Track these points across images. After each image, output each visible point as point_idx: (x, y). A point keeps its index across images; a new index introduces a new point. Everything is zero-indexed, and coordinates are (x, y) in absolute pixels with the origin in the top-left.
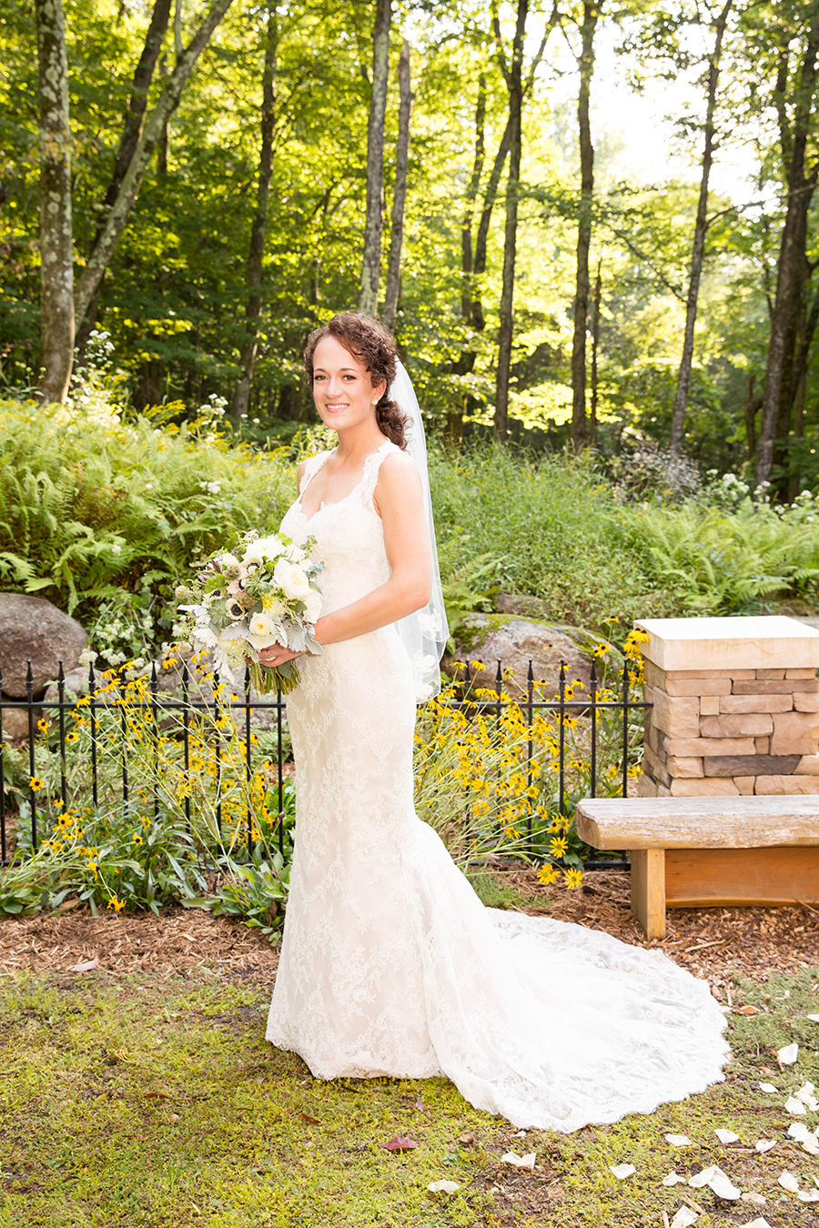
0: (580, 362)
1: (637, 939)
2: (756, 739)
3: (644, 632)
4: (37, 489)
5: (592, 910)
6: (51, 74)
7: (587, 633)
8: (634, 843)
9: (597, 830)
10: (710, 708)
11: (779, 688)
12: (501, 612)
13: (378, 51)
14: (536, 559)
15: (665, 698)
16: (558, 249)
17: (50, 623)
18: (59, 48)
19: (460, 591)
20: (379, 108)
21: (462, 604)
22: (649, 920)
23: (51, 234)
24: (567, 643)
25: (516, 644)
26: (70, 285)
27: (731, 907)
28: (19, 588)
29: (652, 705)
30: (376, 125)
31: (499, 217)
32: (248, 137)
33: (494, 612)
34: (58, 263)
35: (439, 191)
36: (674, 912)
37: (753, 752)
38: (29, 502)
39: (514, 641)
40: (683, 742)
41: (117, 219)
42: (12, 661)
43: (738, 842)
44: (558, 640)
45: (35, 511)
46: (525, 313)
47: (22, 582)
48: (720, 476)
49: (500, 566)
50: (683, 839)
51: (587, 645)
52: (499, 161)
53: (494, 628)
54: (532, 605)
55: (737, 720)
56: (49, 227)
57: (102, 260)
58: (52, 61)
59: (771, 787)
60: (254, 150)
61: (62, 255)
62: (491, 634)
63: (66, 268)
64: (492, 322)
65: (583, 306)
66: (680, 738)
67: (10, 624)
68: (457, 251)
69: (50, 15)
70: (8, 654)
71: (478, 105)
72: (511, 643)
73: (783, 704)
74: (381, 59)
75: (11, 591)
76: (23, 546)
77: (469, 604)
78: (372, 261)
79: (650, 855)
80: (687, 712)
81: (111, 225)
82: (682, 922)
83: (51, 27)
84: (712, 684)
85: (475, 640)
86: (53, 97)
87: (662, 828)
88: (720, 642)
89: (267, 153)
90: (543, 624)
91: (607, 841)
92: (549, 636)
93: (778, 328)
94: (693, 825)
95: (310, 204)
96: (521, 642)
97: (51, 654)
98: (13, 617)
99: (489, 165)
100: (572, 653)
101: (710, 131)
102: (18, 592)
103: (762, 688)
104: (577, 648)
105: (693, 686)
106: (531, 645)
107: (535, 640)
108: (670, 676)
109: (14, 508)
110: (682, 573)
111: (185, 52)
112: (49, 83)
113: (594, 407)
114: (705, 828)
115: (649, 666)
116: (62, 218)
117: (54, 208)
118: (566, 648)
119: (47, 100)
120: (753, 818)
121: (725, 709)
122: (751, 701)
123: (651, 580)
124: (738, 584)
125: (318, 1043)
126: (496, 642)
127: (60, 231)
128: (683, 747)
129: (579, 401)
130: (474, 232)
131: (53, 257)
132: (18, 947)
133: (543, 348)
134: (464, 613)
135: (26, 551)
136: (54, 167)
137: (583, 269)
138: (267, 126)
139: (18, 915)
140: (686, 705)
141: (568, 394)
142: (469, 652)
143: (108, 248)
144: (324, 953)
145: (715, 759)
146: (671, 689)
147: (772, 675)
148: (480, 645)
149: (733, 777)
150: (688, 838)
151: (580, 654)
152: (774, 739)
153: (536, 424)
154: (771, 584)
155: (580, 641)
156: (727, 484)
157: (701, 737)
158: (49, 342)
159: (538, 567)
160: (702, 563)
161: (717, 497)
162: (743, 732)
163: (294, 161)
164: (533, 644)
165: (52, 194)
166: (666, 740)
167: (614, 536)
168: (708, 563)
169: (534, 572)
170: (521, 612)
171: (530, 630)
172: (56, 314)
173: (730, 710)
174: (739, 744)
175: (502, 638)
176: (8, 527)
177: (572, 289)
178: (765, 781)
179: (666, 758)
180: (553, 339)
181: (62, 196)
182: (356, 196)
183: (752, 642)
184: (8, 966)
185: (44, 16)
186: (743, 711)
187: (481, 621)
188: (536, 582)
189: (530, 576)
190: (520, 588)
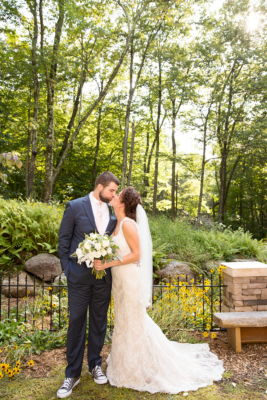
0: (173, 195)
1: (233, 353)
2: (257, 295)
3: (225, 266)
4: (52, 226)
5: (219, 345)
6: (50, 126)
7: (192, 264)
8: (232, 326)
9: (222, 322)
10: (245, 287)
11: (262, 281)
12: (169, 258)
13: (126, 122)
15: (232, 284)
16: (166, 168)
17: (55, 261)
18: (52, 121)
19: (160, 253)
20: (126, 135)
21: (160, 256)
22: (236, 348)
23: (48, 163)
24: (187, 267)
26: (52, 175)
27: (256, 343)
28: (47, 252)
29: (227, 286)
30: (126, 138)
33: (167, 258)
34: (49, 169)
36: (244, 345)
37: (256, 299)
38: (50, 229)
39: (174, 266)
40: (238, 296)
41: (63, 159)
42: (45, 271)
43: (260, 325)
44: (185, 266)
45: (52, 232)
46: (160, 183)
47: (48, 250)
48: (218, 223)
49: (168, 246)
50: (245, 324)
51: (192, 267)
53: (168, 263)
54: (177, 257)
55: (252, 290)
56: (48, 161)
57: (59, 169)
58: (51, 123)
59: (262, 308)
61: (50, 168)
62: (168, 264)
63: (51, 171)
64: (152, 185)
65: (173, 182)
66: (237, 295)
67: (45, 261)
68: (143, 168)
69: (51, 113)
70: (44, 269)
71: (147, 135)
72: (173, 267)
73: (264, 286)
74: (127, 124)
75: (44, 253)
76: (48, 241)
77: (162, 256)
78: (124, 170)
79: (236, 329)
80: (239, 288)
81: (61, 161)
82: (244, 348)
83: (51, 116)
84: (245, 281)
85: (163, 266)
86: (50, 131)
87: (239, 321)
88: (247, 269)
90: (180, 262)
91: (225, 325)
92: (183, 265)
93: (222, 187)
94: (247, 321)
96: (176, 266)
97: (55, 270)
98: (46, 260)
99: (150, 148)
100: (189, 269)
101: (205, 142)
102: (46, 253)
103: (258, 281)
104: (190, 268)
105: (240, 281)
106: (178, 267)
107: (179, 266)
108: (234, 278)
109: (46, 231)
110: (213, 248)
111: (81, 122)
112: (50, 128)
113: (176, 205)
114: (251, 321)
115: (225, 275)
116: (51, 159)
117: (49, 157)
118: (187, 268)
119: (49, 132)
120: (263, 318)
121: (249, 287)
122: (256, 285)
123: (206, 250)
124: (227, 251)
125: (120, 379)
126: (169, 266)
127: (50, 162)
128: (238, 297)
129: (173, 204)
130: (147, 164)
131: (48, 168)
132: (61, 357)
133: (163, 191)
134: (161, 259)
135: (49, 242)
136: (50, 147)
137: (174, 172)
138: (98, 138)
139: (59, 347)
140: (239, 286)
141: (170, 202)
142: (162, 269)
143: (60, 166)
144: (122, 354)
145: (247, 301)
146: (234, 282)
147: (261, 278)
148: (165, 267)
149: (251, 306)
150: (247, 324)
151: (191, 270)
152: (262, 295)
153: (162, 209)
154: (235, 251)
155: (190, 266)
156: (221, 225)
157: (243, 295)
158: (46, 189)
159: (177, 247)
160: (217, 246)
161: (218, 229)
162: (254, 293)
164: (179, 267)
165: (49, 153)
166: (233, 296)
167: (195, 239)
168: (219, 245)
169: (176, 248)
170: (174, 258)
171: (177, 263)
172: (48, 182)
173: (250, 288)
174: (253, 297)
175: (171, 265)
176: (45, 236)
177: (171, 177)
178: (261, 307)
179: (233, 300)
180: (165, 189)
181: (51, 154)
183: (255, 269)
184: (59, 363)
185: (49, 113)
186: (254, 288)
187: (165, 261)
188: (177, 250)
189: (175, 249)
190: (173, 252)
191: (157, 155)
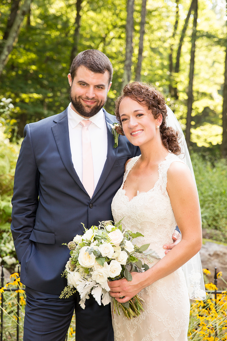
0: (225, 115)
14: (217, 211)
16: (214, 62)
25: (210, 255)
30: (130, 4)
31: (187, 47)
32: (69, 10)
35: (158, 34)
41: (8, 47)
46: (198, 92)
52: (187, 21)
54: (216, 235)
60: (72, 15)
64: (183, 96)
68: (166, 63)
72: (207, 254)
78: (128, 67)
89: (78, 17)
90: (222, 245)
92: (226, 251)
95: (97, 41)
96: (212, 253)
106: (216, 255)
107: (219, 253)
129: (224, 133)
130: (175, 55)
133: (206, 109)
138: (79, 4)
153: (203, 144)
159: (218, 215)
163: (90, 22)
170: (211, 238)
171: (216, 247)
180: (211, 104)
182: (120, 37)
188: (217, 223)
189: (214, 220)
190: (209, 226)
191: (195, 37)
